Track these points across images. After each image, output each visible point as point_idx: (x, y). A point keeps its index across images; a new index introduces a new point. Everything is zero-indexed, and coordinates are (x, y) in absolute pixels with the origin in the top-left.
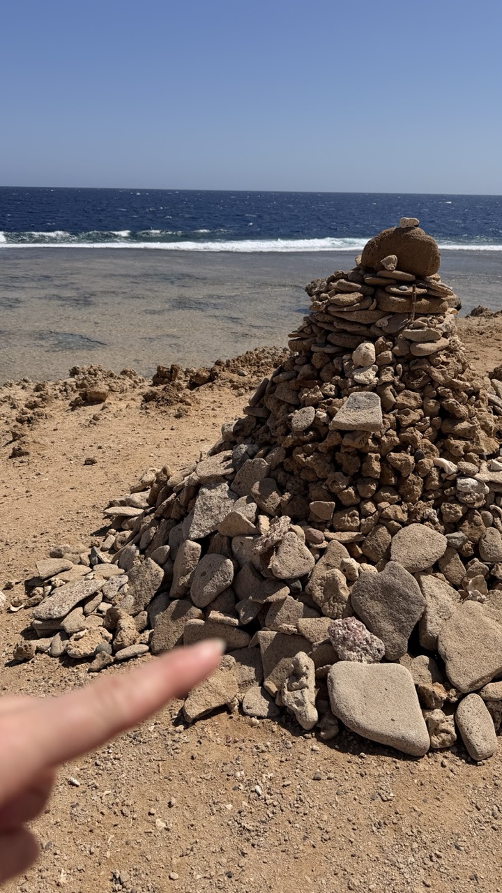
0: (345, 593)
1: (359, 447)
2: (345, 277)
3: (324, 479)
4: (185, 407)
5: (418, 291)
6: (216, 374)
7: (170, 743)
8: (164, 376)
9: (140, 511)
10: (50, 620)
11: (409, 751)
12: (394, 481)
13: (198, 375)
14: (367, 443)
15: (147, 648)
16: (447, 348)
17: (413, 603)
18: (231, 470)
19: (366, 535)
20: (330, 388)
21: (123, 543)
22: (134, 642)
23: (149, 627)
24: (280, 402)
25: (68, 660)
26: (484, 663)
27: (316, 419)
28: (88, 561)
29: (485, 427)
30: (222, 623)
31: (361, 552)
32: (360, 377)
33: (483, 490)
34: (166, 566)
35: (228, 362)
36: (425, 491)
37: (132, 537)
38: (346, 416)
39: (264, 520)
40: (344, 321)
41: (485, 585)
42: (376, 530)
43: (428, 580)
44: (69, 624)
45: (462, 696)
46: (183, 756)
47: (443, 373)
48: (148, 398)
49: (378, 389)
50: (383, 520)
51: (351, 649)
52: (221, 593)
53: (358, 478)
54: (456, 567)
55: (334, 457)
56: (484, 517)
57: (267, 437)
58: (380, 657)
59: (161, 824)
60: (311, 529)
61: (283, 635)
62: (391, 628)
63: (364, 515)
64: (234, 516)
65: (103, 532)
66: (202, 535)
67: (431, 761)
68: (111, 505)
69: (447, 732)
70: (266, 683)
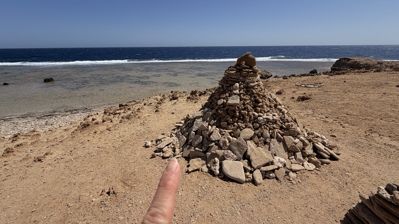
0: (228, 144)
1: (234, 109)
2: (232, 67)
3: (225, 117)
4: (197, 100)
5: (250, 70)
6: (206, 92)
7: (184, 177)
8: (193, 93)
9: (182, 125)
10: (160, 149)
11: (240, 181)
12: (242, 118)
13: (201, 93)
14: (236, 108)
15: (181, 156)
16: (257, 85)
17: (244, 147)
18: (203, 115)
19: (234, 131)
20: (227, 94)
21: (178, 132)
22: (179, 154)
23: (182, 151)
24: (216, 98)
25: (164, 158)
26: (261, 162)
27: (224, 102)
28: (170, 136)
29: (266, 105)
30: (198, 150)
31: (233, 135)
32: (235, 92)
33: (264, 120)
34: (187, 137)
35: (209, 89)
36: (250, 120)
37: (180, 131)
38: (230, 101)
39: (210, 127)
40: (232, 78)
41: (263, 144)
42: (237, 130)
43: (249, 142)
44: (164, 150)
45: (255, 170)
46: (187, 180)
47: (256, 91)
48: (188, 98)
49: (239, 95)
50: (239, 127)
51: (228, 157)
52: (199, 144)
53: (233, 117)
54: (256, 139)
55: (227, 111)
56: (264, 127)
57: (212, 107)
58: (235, 159)
59: (180, 194)
60: (221, 129)
61: (212, 154)
62: (238, 153)
63: (234, 126)
64: (202, 126)
65: (174, 130)
66: (195, 130)
67: (246, 184)
68: (177, 123)
69: (250, 178)
70: (208, 165)
